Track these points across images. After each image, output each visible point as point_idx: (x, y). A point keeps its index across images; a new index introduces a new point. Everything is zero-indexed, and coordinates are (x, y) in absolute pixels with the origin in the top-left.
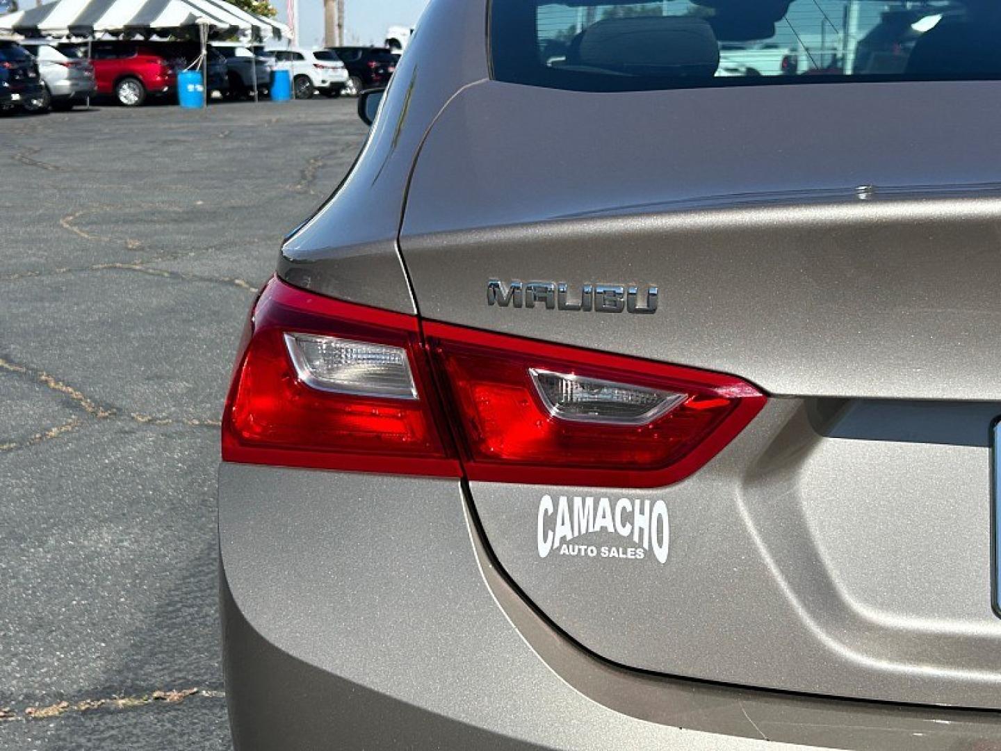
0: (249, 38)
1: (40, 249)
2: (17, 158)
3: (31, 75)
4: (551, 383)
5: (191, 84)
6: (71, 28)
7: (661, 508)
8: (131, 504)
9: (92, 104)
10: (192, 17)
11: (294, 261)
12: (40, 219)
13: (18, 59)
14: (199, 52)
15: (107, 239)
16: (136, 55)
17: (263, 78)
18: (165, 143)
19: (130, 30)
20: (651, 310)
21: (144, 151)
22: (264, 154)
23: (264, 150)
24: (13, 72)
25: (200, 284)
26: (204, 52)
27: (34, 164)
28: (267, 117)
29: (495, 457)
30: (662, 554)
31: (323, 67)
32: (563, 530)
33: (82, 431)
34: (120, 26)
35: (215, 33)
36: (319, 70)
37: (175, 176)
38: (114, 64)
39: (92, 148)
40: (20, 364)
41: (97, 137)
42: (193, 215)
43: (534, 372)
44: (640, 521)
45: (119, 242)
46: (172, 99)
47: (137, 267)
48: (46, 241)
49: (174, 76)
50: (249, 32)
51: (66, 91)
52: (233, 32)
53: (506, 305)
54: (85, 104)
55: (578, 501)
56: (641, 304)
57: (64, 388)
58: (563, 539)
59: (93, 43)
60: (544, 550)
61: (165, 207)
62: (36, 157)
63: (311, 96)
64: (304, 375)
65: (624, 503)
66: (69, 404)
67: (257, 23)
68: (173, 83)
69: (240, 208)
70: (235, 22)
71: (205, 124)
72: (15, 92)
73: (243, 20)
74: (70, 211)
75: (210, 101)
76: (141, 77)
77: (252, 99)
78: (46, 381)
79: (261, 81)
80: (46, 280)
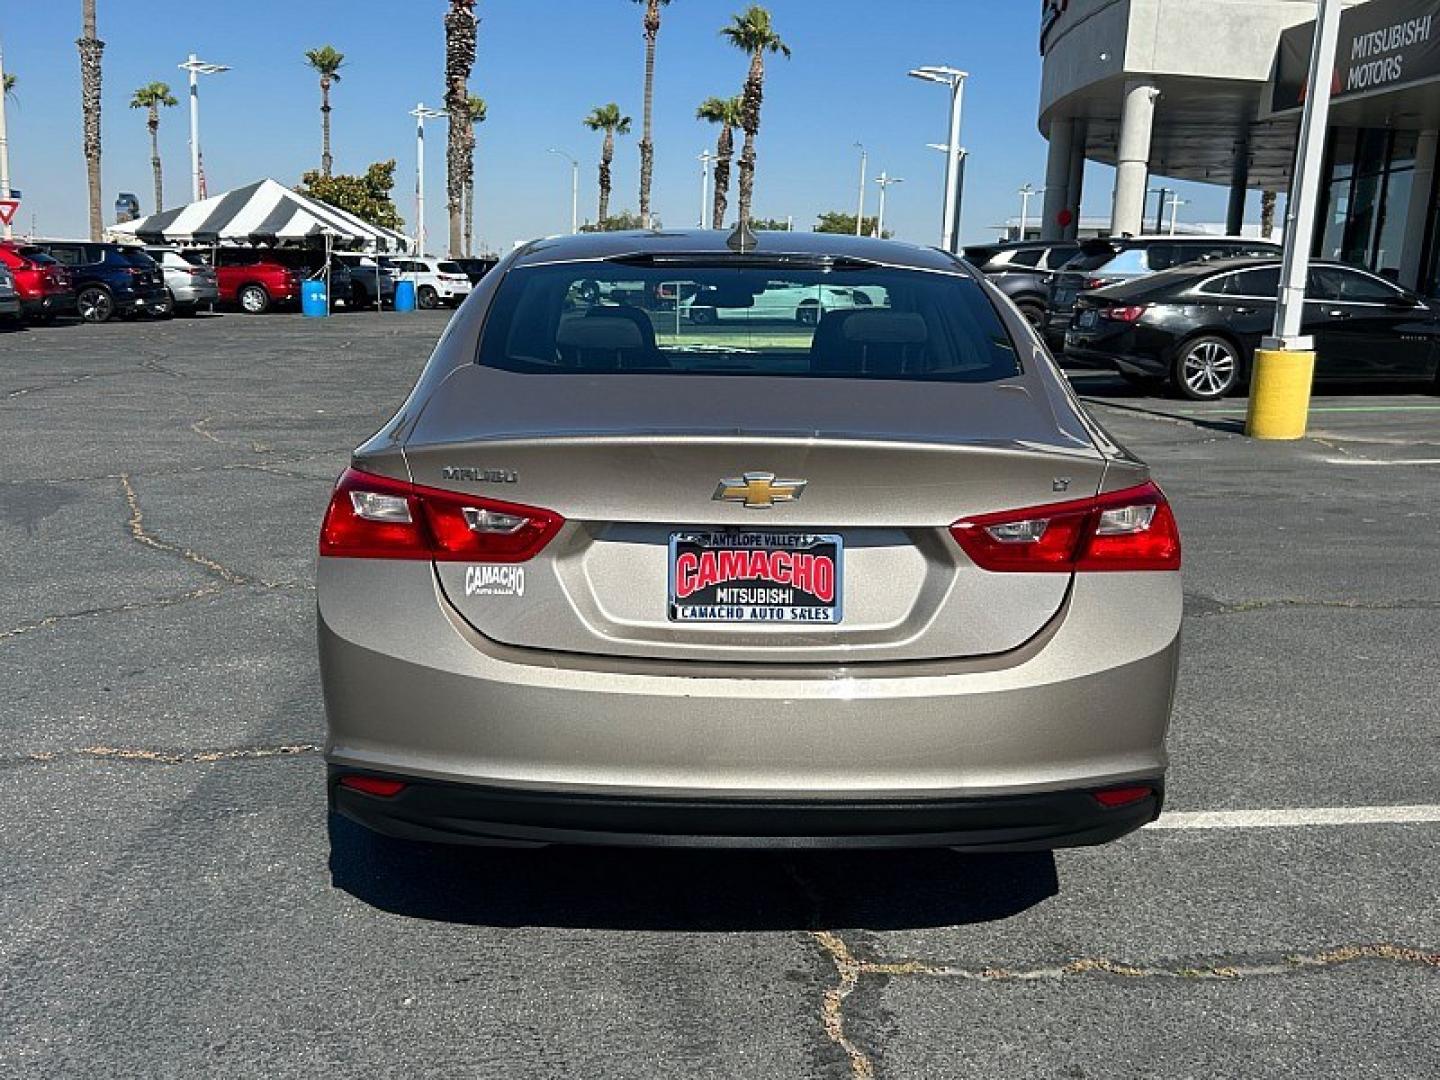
0: (374, 249)
1: (174, 450)
2: (144, 364)
3: (156, 281)
4: (475, 515)
5: (315, 293)
6: (195, 235)
7: (521, 571)
8: (263, 641)
9: (215, 310)
10: (318, 228)
11: (359, 458)
12: (173, 424)
13: (142, 264)
14: (324, 262)
15: (236, 443)
16: (260, 263)
17: (387, 288)
18: (289, 352)
19: (254, 238)
20: (514, 481)
21: (268, 360)
22: (381, 366)
23: (382, 361)
24: (137, 278)
25: (319, 483)
26: (329, 262)
27: (162, 370)
28: (387, 329)
29: (447, 549)
30: (520, 592)
31: (447, 279)
32: (477, 582)
33: (222, 593)
34: (245, 234)
35: (338, 244)
36: (444, 282)
37: (298, 385)
38: (236, 271)
39: (217, 356)
40: (167, 544)
41: (222, 345)
42: (314, 423)
43: (465, 509)
44: (512, 577)
45: (246, 446)
46: (296, 306)
47: (264, 468)
48: (180, 443)
49: (300, 284)
50: (374, 243)
51: (190, 298)
52: (359, 243)
53: (451, 478)
54: (207, 309)
55: (484, 569)
56: (510, 479)
57: (206, 562)
58: (478, 587)
59: (217, 250)
60: (468, 592)
61: (288, 415)
62: (164, 364)
63: (435, 307)
64: (359, 511)
65: (504, 569)
66: (210, 573)
67: (381, 234)
68: (297, 293)
69: (357, 417)
70: (359, 233)
71: (328, 334)
72: (138, 297)
73: (370, 232)
74: (199, 416)
75: (334, 309)
76: (264, 285)
77: (375, 308)
78: (190, 557)
79: (384, 291)
80: (184, 477)
